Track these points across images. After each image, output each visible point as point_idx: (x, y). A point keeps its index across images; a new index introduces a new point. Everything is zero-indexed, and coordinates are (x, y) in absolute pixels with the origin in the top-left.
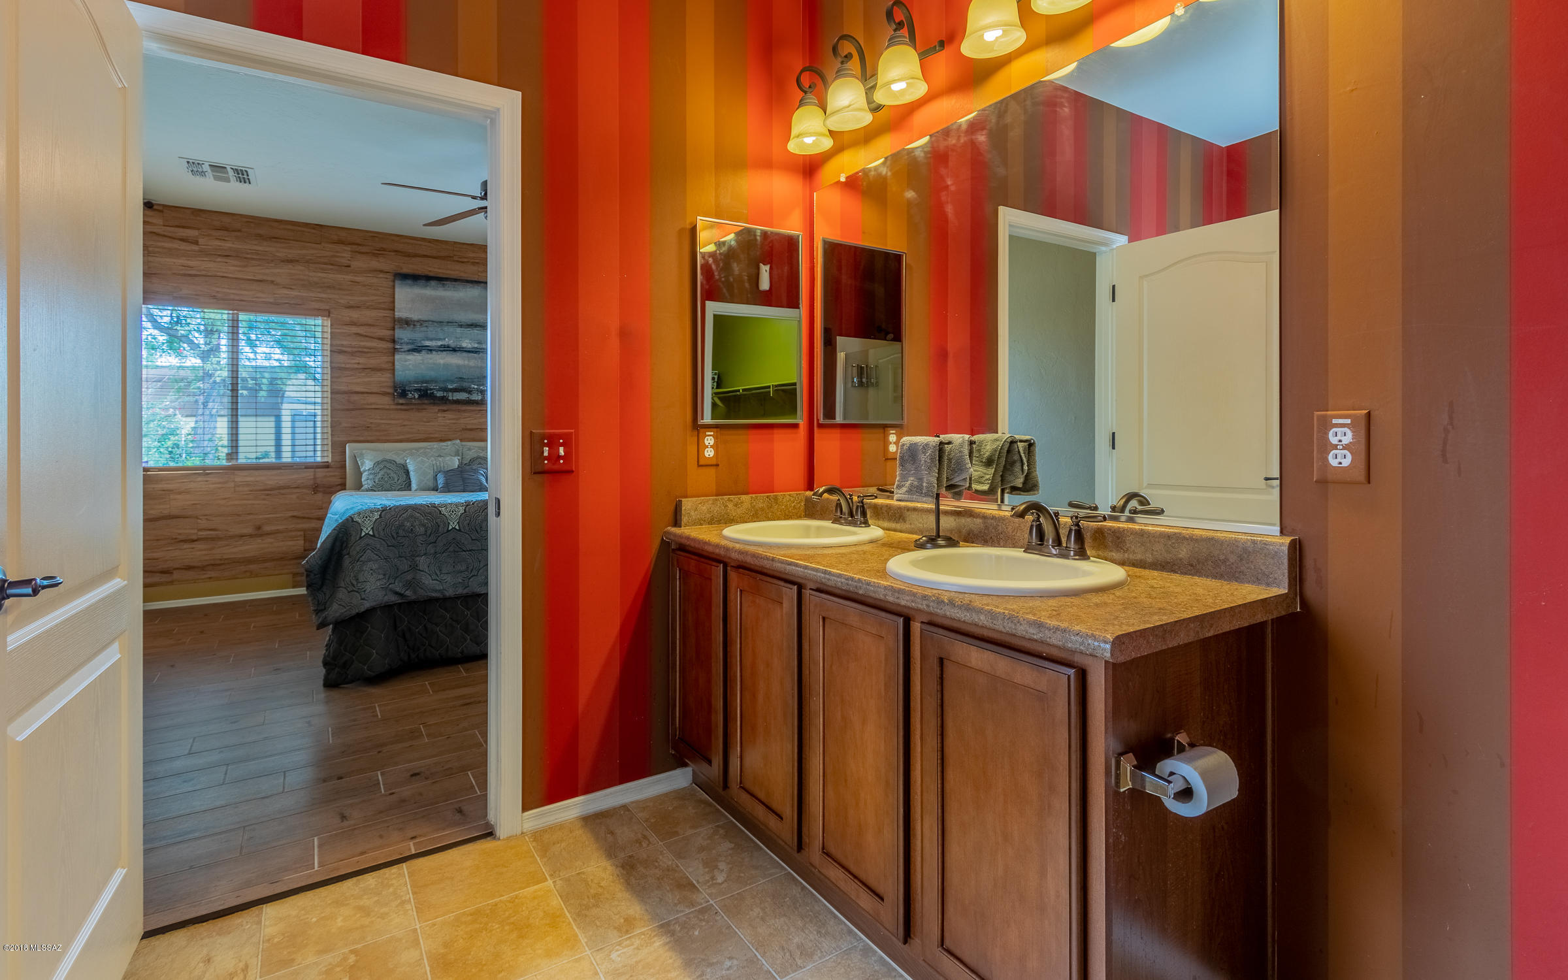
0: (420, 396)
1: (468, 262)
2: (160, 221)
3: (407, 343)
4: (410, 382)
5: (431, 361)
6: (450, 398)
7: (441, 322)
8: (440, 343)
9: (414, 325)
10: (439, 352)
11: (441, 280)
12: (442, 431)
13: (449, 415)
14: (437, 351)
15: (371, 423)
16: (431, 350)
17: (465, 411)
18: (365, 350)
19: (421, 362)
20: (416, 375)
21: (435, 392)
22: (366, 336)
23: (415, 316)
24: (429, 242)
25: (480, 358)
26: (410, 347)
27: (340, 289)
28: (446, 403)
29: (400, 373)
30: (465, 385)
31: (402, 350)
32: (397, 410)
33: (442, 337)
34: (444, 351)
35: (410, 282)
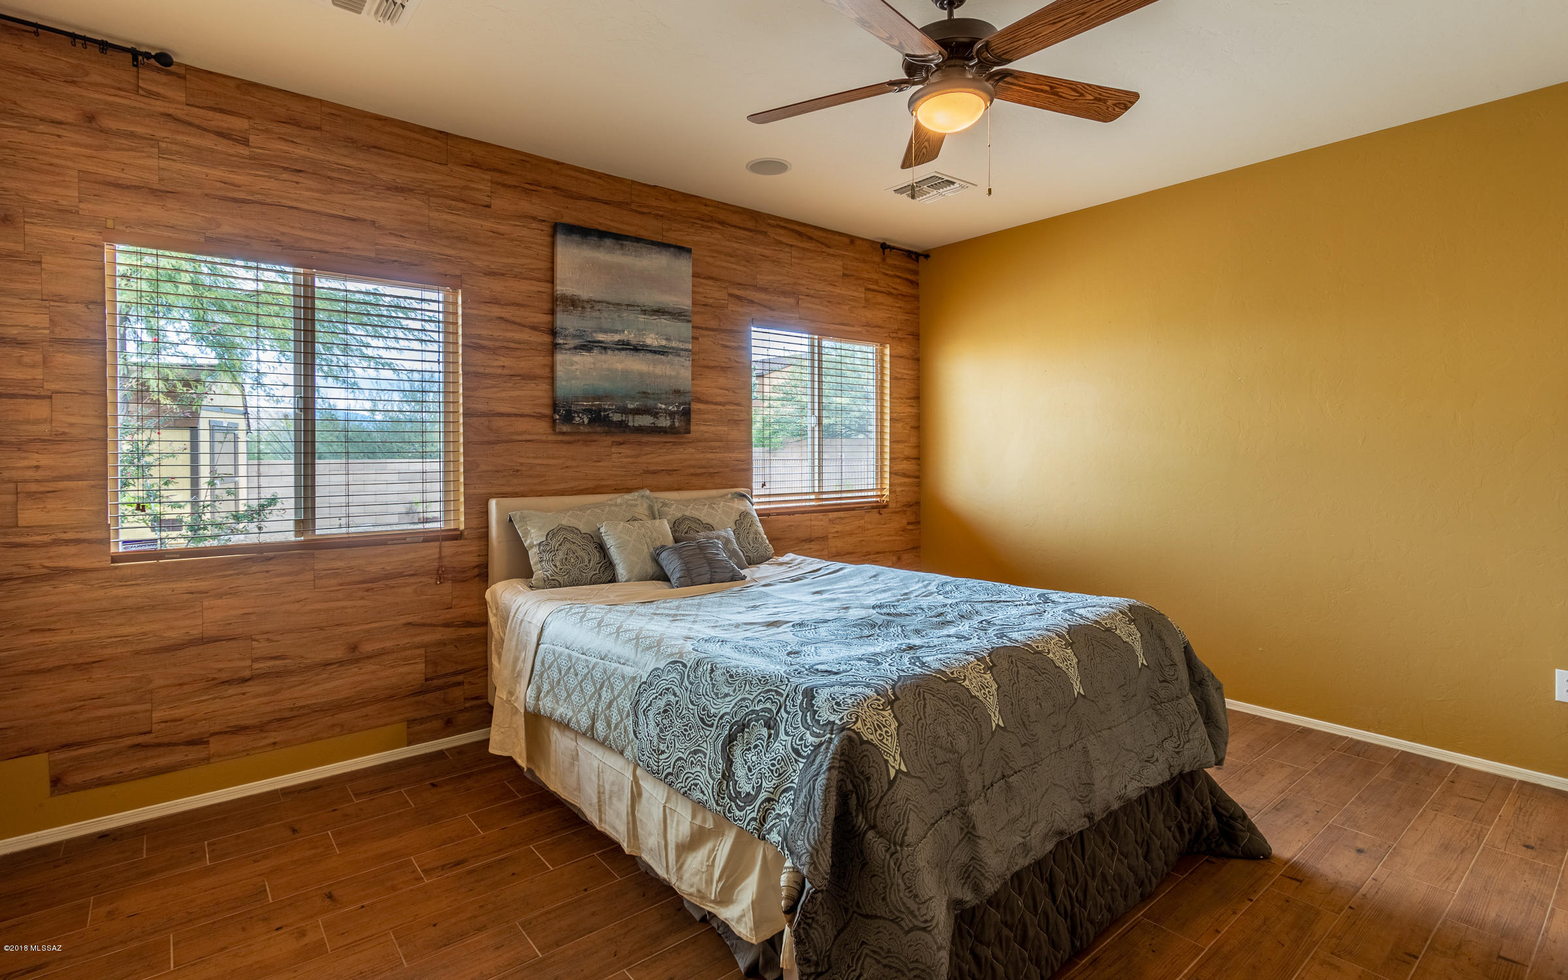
0: (590, 421)
1: (650, 213)
2: (181, 96)
3: (574, 336)
4: (577, 399)
5: (605, 365)
6: (630, 424)
7: (618, 304)
8: (617, 337)
9: (583, 307)
10: (616, 352)
11: (619, 238)
12: (616, 476)
13: (625, 450)
14: (613, 349)
15: (522, 464)
16: (605, 348)
17: (646, 443)
18: (512, 345)
19: (592, 366)
20: (587, 387)
21: (611, 415)
22: (514, 323)
23: (584, 294)
24: (600, 178)
25: (668, 362)
26: (577, 342)
27: (476, 243)
28: (624, 432)
29: (564, 383)
30: (650, 403)
31: (567, 346)
32: (557, 442)
33: (619, 329)
34: (623, 349)
35: (577, 238)
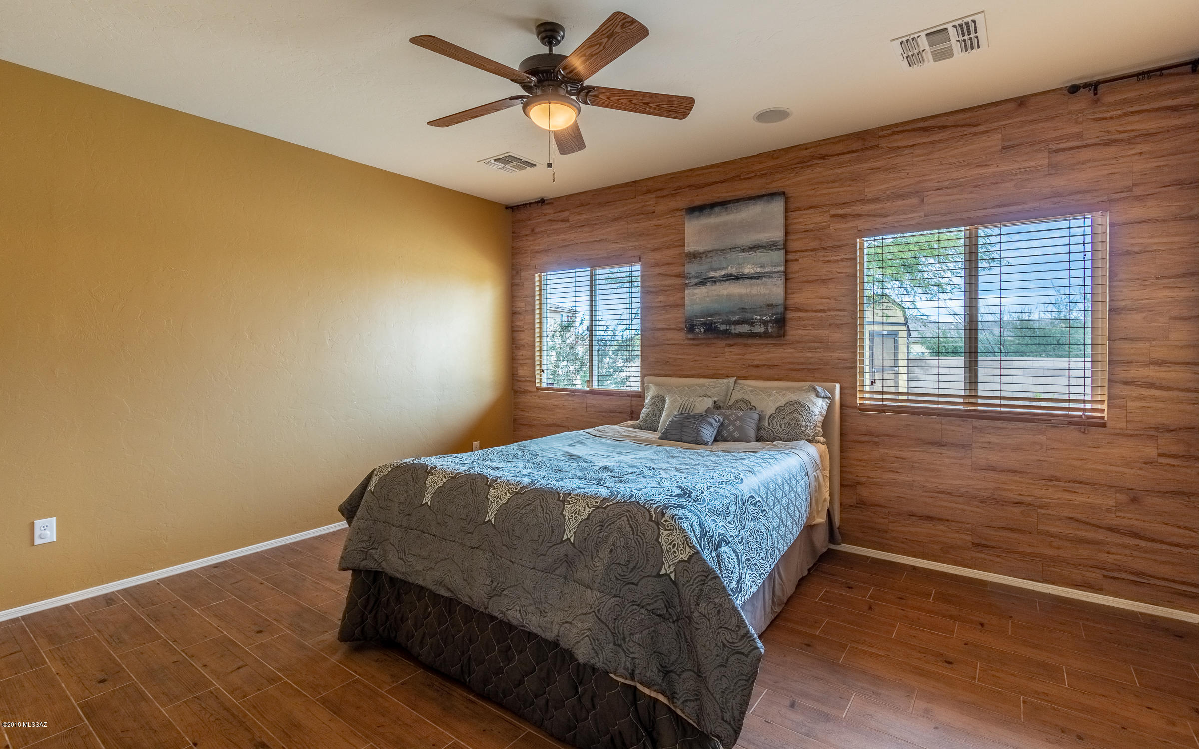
0: (705, 331)
1: (756, 176)
3: (695, 277)
4: (697, 316)
5: (715, 293)
6: (733, 331)
7: (724, 250)
8: (723, 272)
9: (701, 257)
10: (723, 283)
11: (723, 204)
12: (728, 367)
13: (735, 350)
14: (720, 281)
15: (670, 358)
16: (715, 281)
17: (751, 345)
18: (666, 288)
19: (707, 294)
20: (703, 308)
21: (719, 326)
22: (667, 275)
23: (701, 248)
24: (719, 167)
25: (763, 284)
26: (697, 280)
27: (648, 235)
28: (728, 337)
29: (689, 308)
30: (748, 315)
31: (691, 284)
32: (690, 344)
33: (725, 266)
34: (727, 280)
35: (697, 214)
